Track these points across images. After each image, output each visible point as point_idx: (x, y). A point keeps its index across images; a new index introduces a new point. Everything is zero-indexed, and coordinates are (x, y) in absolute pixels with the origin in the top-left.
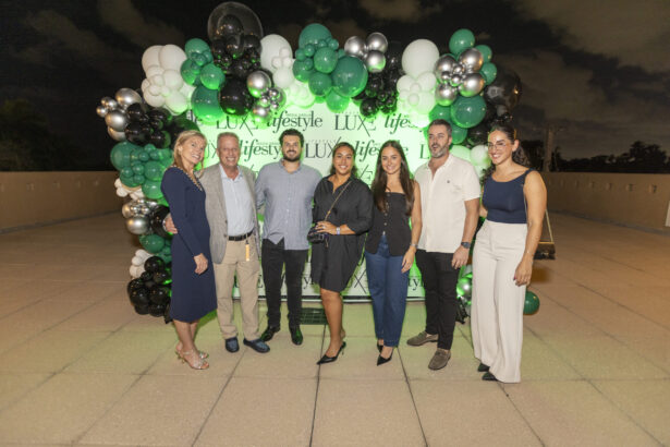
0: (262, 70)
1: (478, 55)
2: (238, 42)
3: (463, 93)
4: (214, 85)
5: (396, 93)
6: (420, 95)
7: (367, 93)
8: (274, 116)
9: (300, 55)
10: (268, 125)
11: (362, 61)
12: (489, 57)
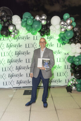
0: (13, 24)
1: (71, 20)
2: (6, 17)
3: (67, 30)
5: (50, 30)
6: (56, 30)
7: (42, 30)
8: (16, 37)
9: (23, 20)
10: (15, 39)
11: (40, 22)
12: (74, 20)
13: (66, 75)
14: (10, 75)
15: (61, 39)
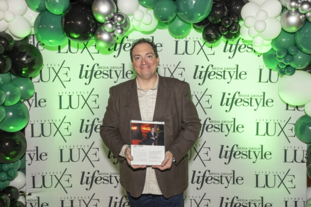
4: (58, 11)
5: (240, 18)
7: (211, 19)
13: (288, 185)
14: (86, 175)
15: (279, 54)
